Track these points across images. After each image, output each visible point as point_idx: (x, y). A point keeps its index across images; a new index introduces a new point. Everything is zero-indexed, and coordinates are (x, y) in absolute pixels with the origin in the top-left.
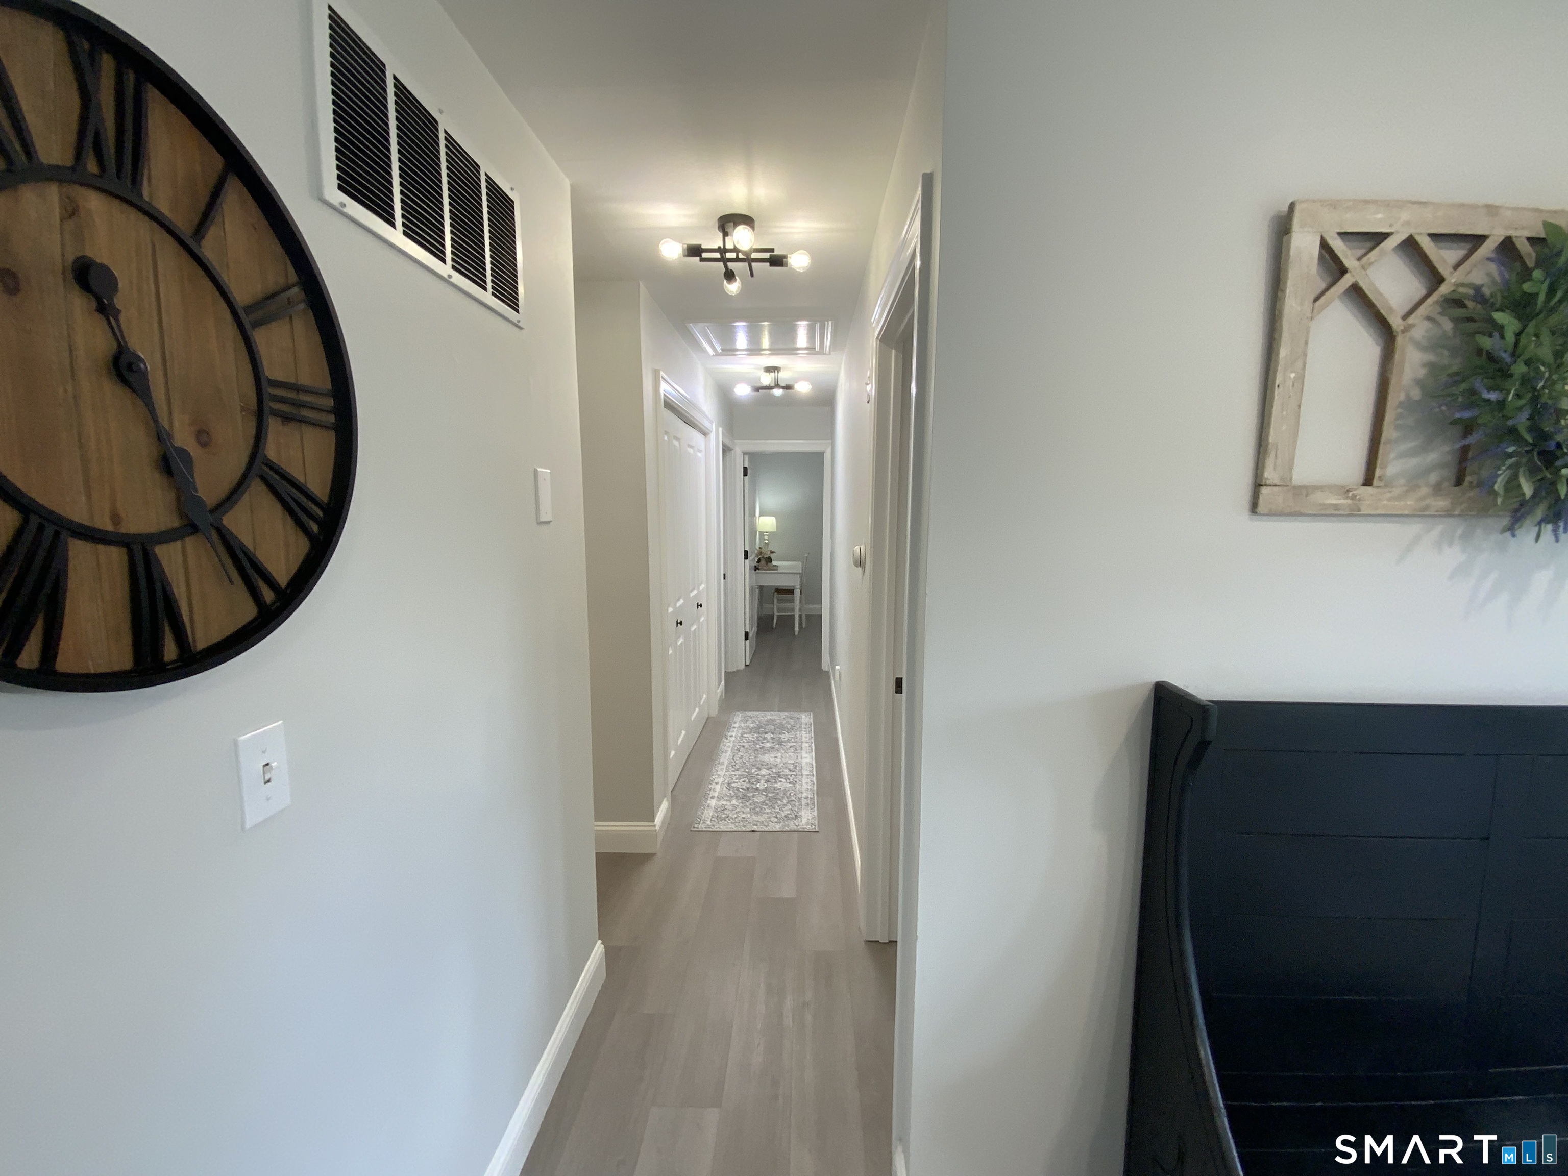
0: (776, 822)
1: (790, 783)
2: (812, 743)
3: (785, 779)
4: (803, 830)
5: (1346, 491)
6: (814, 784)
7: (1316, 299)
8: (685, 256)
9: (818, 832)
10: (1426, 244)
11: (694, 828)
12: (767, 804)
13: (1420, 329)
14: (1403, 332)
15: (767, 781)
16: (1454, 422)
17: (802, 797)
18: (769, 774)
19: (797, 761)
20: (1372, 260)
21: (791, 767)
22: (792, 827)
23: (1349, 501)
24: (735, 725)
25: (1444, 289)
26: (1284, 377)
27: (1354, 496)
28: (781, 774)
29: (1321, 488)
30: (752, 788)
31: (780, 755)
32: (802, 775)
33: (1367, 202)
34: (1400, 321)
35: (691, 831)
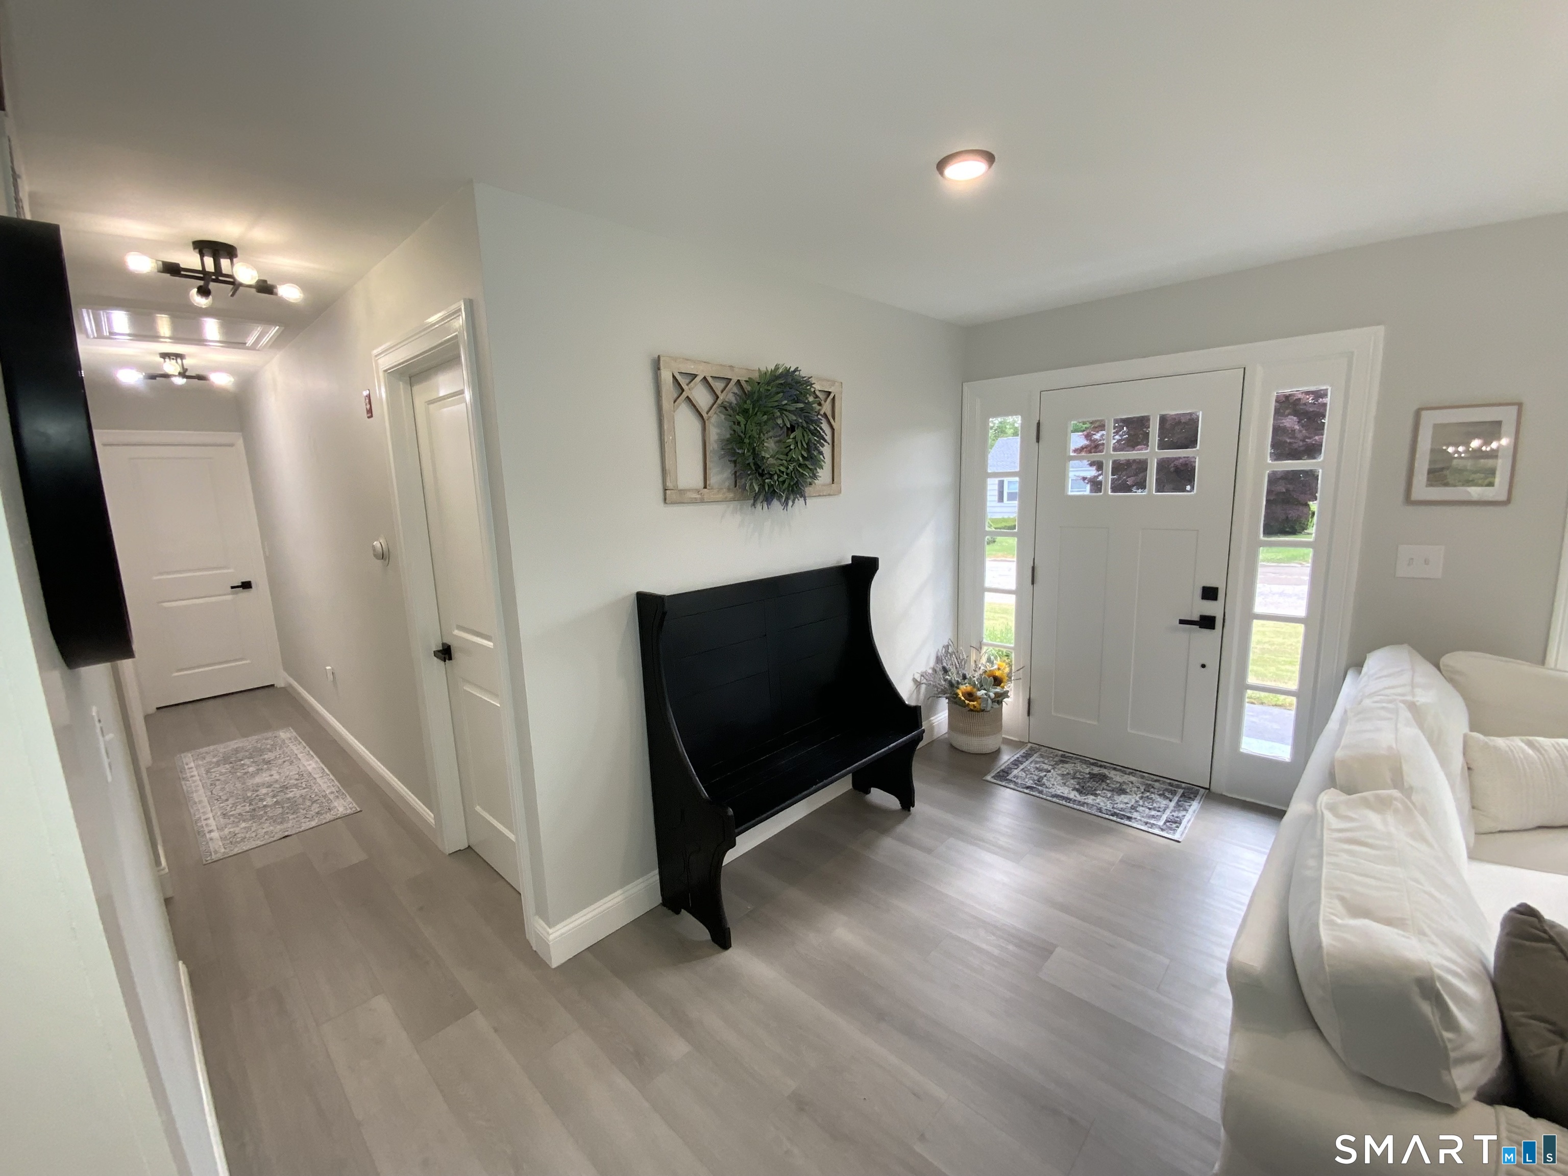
0: (309, 821)
1: (304, 789)
2: (309, 752)
3: (296, 788)
4: (344, 815)
5: (698, 491)
6: (333, 780)
7: (675, 402)
8: (159, 271)
9: (361, 811)
10: (710, 379)
11: (206, 861)
12: (287, 813)
13: (714, 419)
14: (707, 420)
15: (274, 796)
16: (731, 461)
17: (326, 794)
18: (273, 791)
19: (301, 770)
20: (693, 386)
21: (297, 776)
22: (329, 817)
23: (700, 496)
24: (190, 766)
25: (719, 402)
26: (668, 438)
27: (701, 493)
28: (288, 786)
29: (689, 490)
30: (259, 808)
31: (275, 772)
32: (315, 779)
33: (688, 360)
34: (706, 415)
35: (205, 865)
